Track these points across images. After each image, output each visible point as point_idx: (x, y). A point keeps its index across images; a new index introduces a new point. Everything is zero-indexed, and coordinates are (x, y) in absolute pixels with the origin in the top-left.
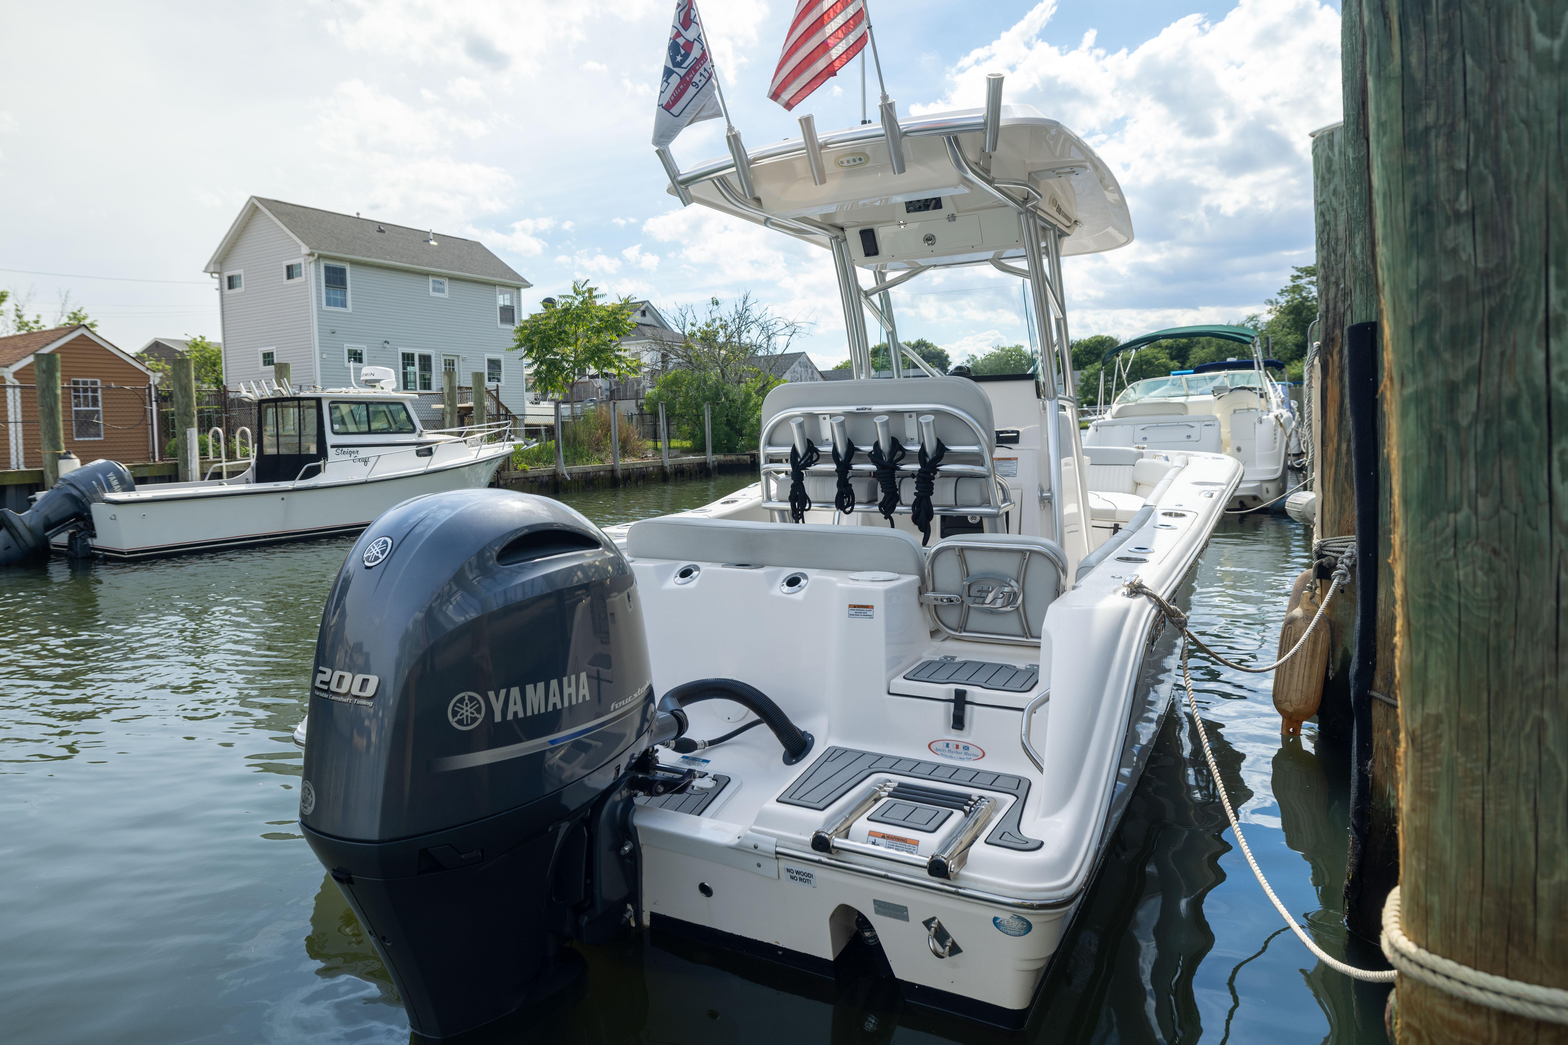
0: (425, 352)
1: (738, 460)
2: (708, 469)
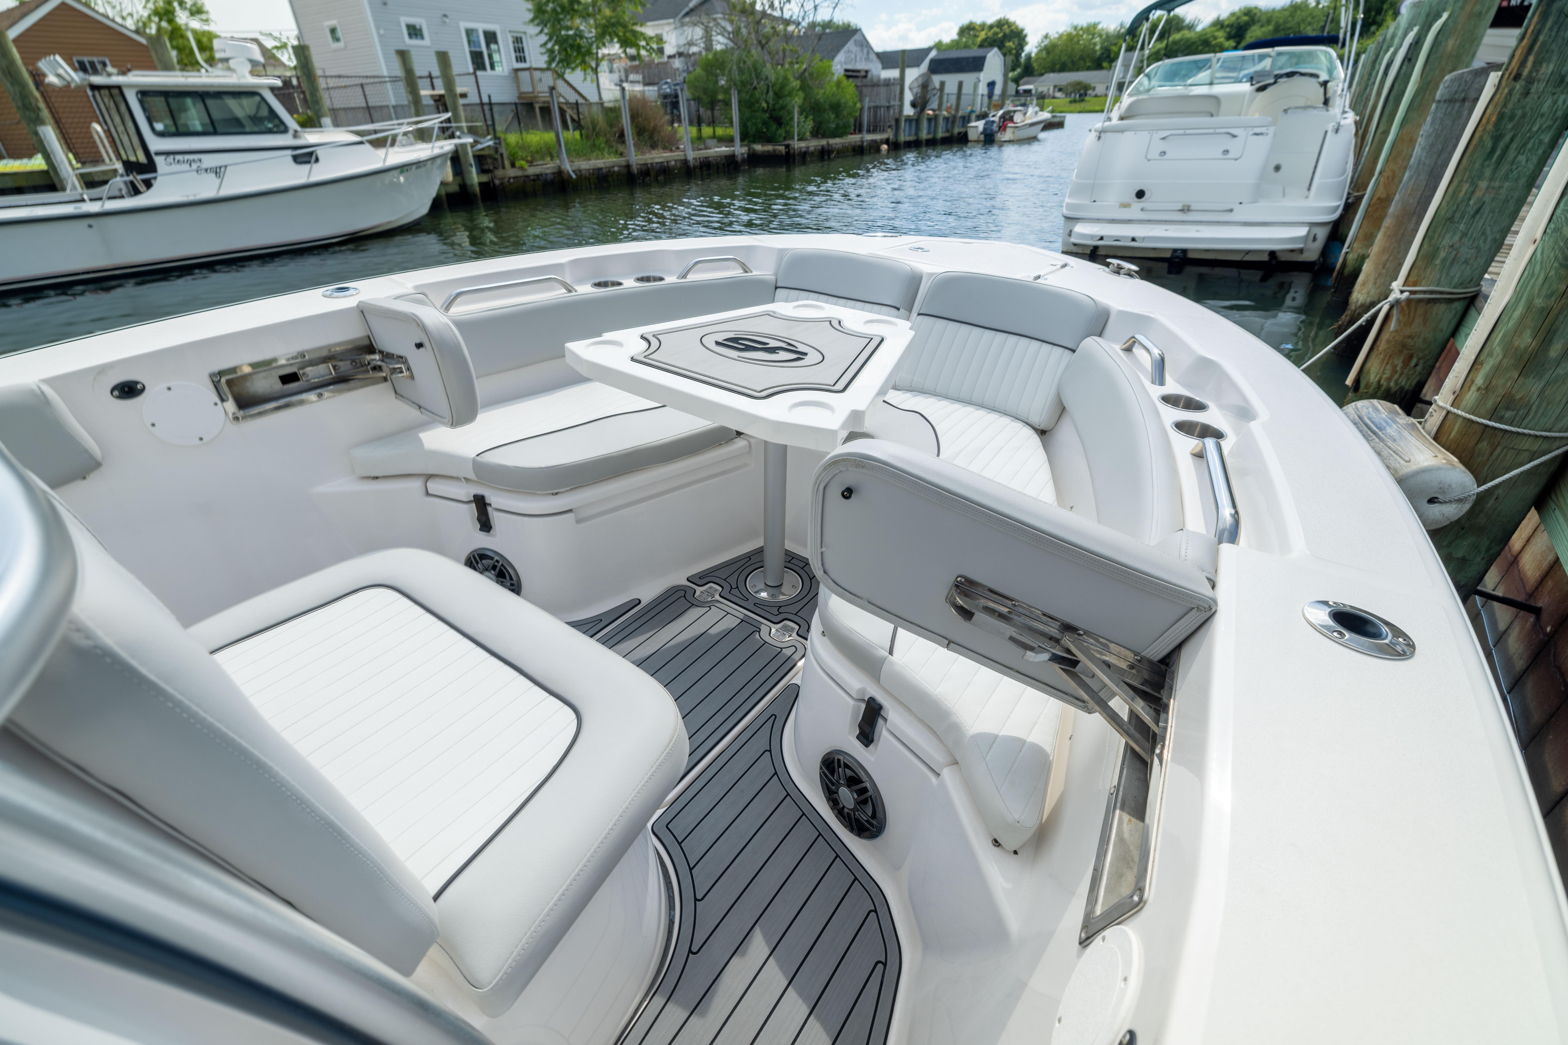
0: (490, 27)
1: (774, 150)
2: (737, 162)
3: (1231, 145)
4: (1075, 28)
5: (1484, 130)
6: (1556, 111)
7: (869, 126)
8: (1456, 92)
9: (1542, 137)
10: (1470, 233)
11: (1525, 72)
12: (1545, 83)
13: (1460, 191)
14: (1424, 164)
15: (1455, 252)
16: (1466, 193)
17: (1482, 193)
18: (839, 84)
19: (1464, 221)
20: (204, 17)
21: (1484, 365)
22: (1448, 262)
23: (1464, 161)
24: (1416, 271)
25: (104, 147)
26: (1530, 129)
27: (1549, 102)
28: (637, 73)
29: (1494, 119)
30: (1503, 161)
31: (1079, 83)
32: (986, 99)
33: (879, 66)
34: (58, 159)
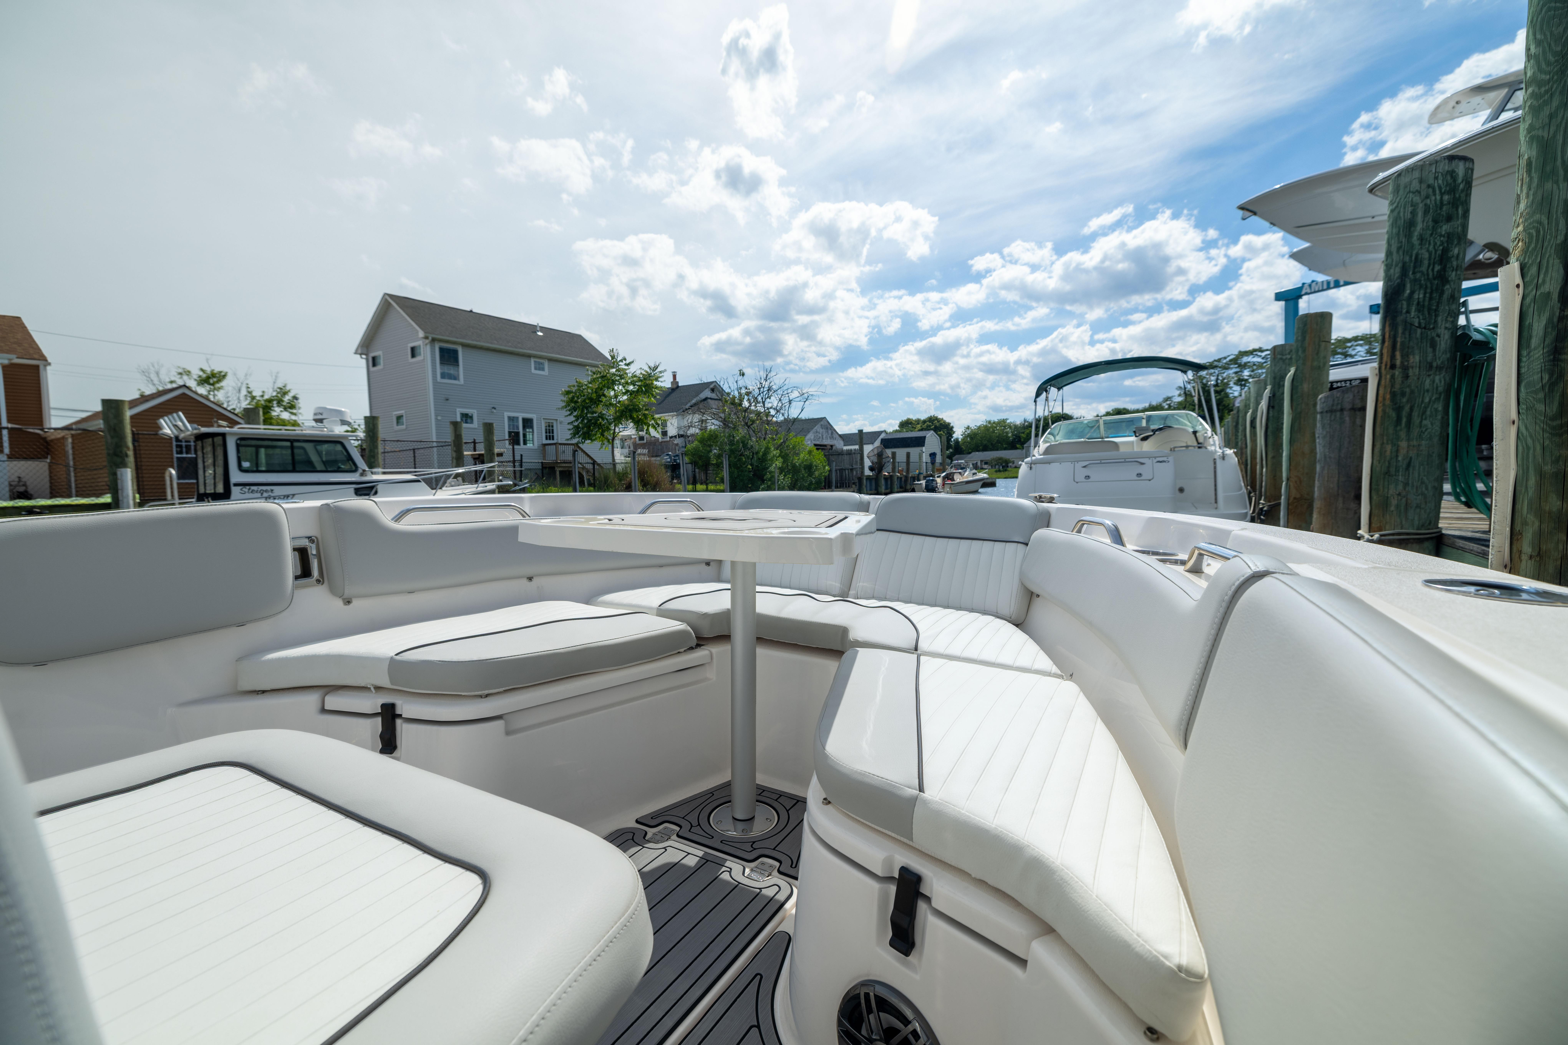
0: (529, 416)
3: (1141, 468)
4: (990, 422)
5: (1384, 405)
6: (1437, 387)
7: (836, 483)
8: (1333, 405)
9: (1435, 406)
10: (1410, 482)
11: (1398, 362)
12: (1418, 369)
13: (1386, 451)
14: (1330, 458)
15: (1404, 500)
16: (1391, 452)
17: (1405, 451)
18: (810, 452)
19: (1400, 474)
20: (294, 411)
21: (1524, 534)
22: (1402, 508)
23: (1378, 429)
24: (1376, 519)
25: (172, 488)
26: (1423, 401)
27: (1428, 382)
28: (644, 448)
29: (1388, 396)
30: (1412, 426)
31: (1001, 459)
32: (930, 465)
33: (842, 443)
34: (125, 494)
